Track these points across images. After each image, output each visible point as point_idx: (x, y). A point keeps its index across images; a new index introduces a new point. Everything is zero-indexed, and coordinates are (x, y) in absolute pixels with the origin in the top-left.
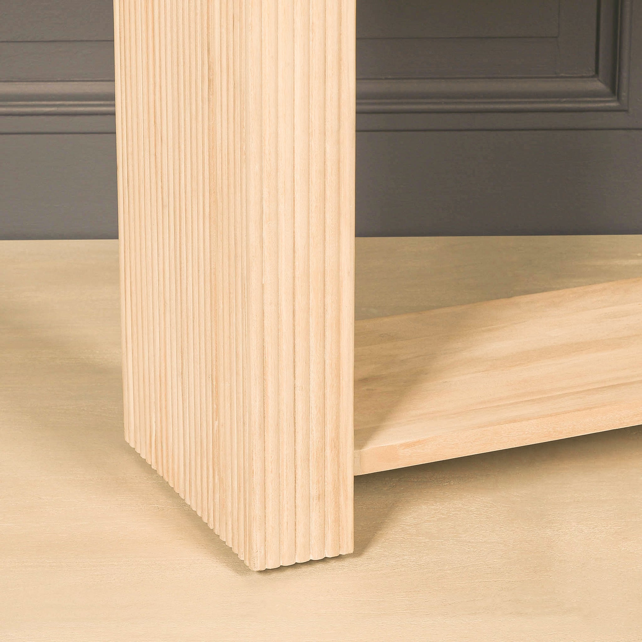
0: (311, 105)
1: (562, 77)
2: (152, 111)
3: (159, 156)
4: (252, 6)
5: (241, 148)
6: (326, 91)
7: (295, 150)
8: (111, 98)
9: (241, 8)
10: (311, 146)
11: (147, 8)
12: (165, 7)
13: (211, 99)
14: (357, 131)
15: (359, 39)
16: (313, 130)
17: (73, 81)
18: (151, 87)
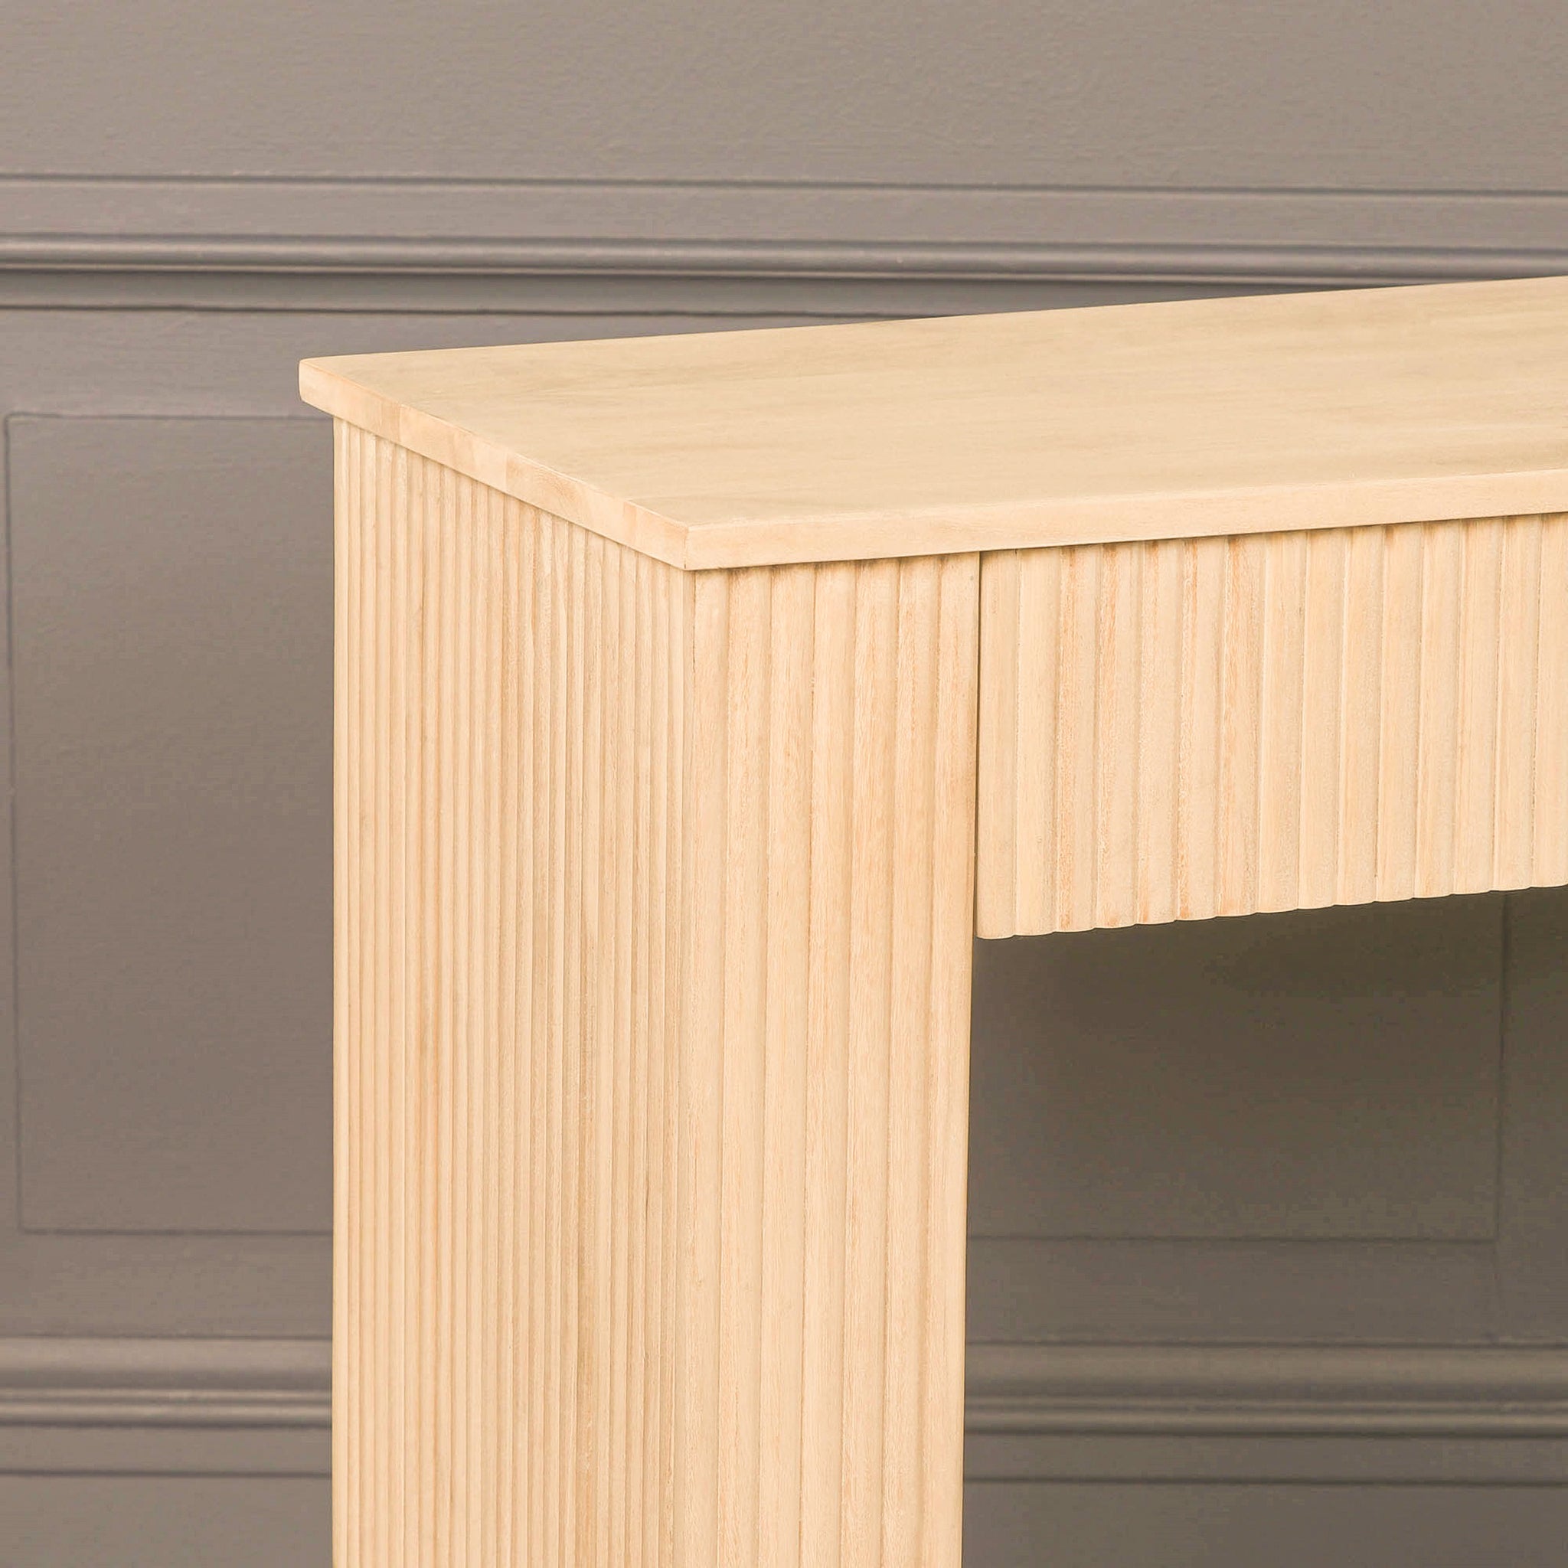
0: (847, 1414)
1: (1506, 1346)
2: (428, 1419)
3: (444, 1539)
4: (696, 1154)
5: (662, 1525)
6: (887, 1379)
7: (804, 1529)
8: (321, 1382)
9: (667, 1158)
10: (846, 1521)
11: (421, 1152)
12: (469, 1152)
13: (585, 1394)
14: (968, 1479)
15: (974, 1238)
16: (852, 1481)
17: (221, 1337)
18: (428, 1360)
